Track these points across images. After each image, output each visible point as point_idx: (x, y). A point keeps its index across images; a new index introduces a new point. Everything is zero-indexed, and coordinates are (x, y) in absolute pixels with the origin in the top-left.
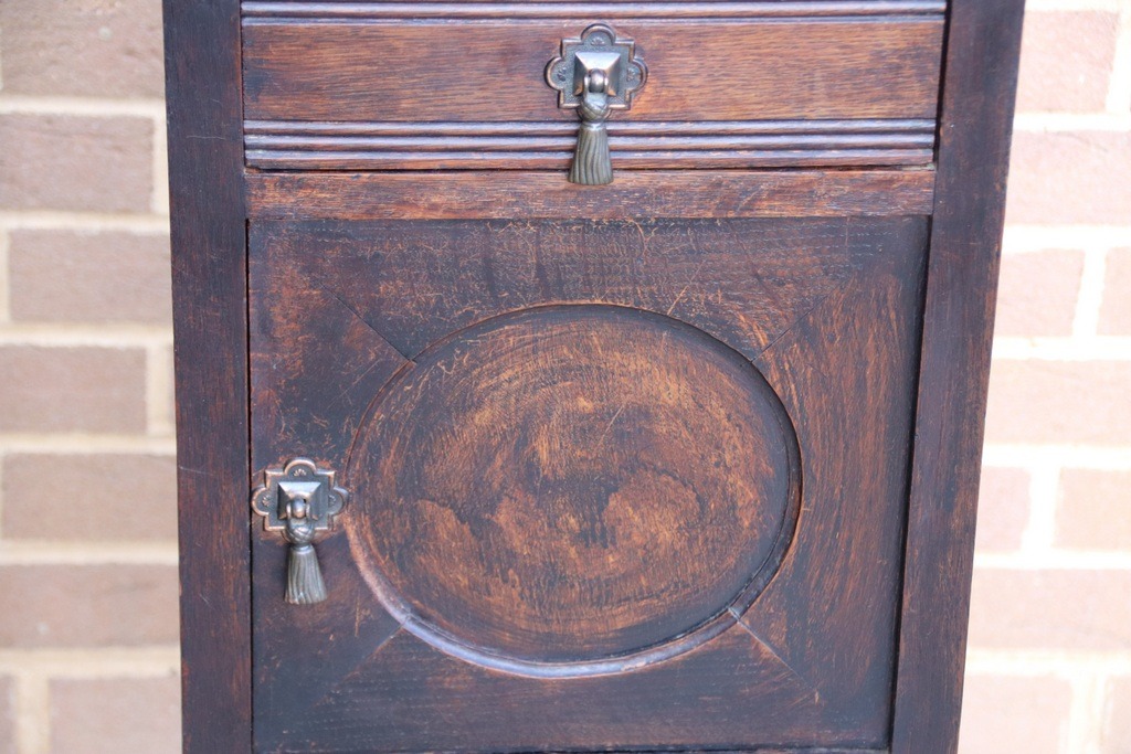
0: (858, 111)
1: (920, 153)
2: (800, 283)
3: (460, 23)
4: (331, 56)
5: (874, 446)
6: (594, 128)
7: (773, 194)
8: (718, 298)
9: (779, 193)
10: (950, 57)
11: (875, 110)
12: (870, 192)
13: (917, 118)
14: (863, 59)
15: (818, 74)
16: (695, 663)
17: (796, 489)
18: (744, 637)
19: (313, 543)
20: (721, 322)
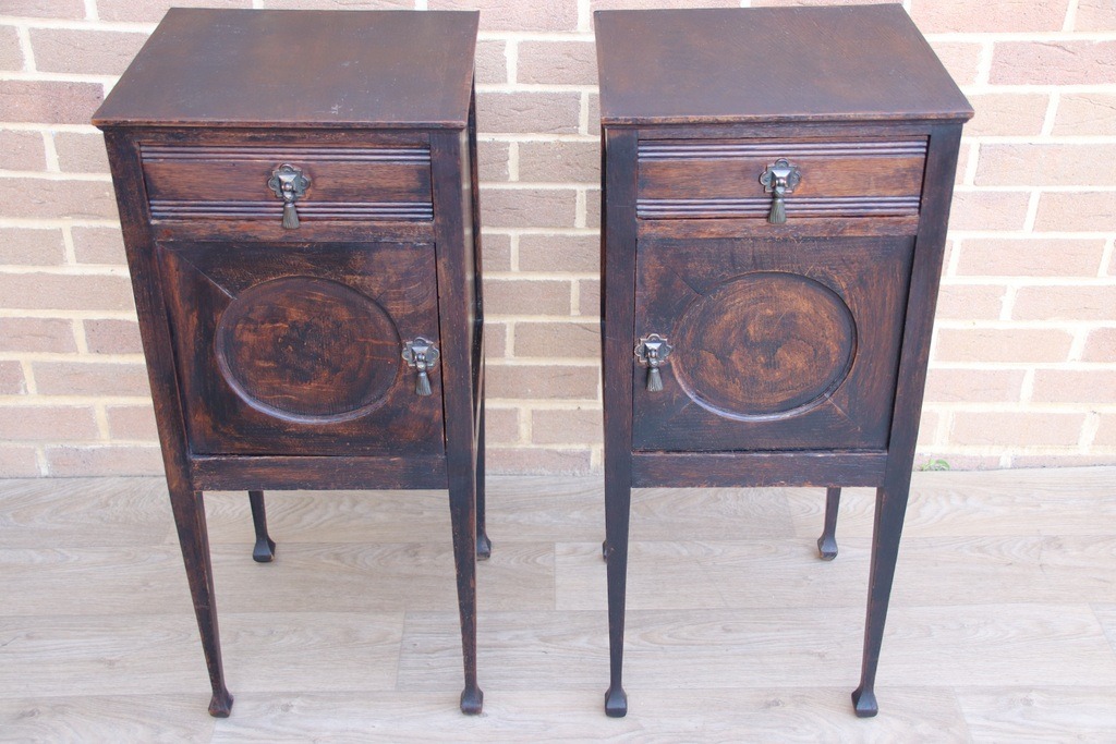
1: (913, 210)
2: (860, 263)
3: (726, 159)
5: (888, 329)
6: (779, 201)
7: (851, 227)
8: (827, 269)
9: (854, 226)
10: (928, 171)
11: (895, 192)
12: (891, 226)
13: (912, 196)
15: (872, 179)
16: (810, 416)
17: (854, 346)
18: (830, 405)
20: (827, 279)
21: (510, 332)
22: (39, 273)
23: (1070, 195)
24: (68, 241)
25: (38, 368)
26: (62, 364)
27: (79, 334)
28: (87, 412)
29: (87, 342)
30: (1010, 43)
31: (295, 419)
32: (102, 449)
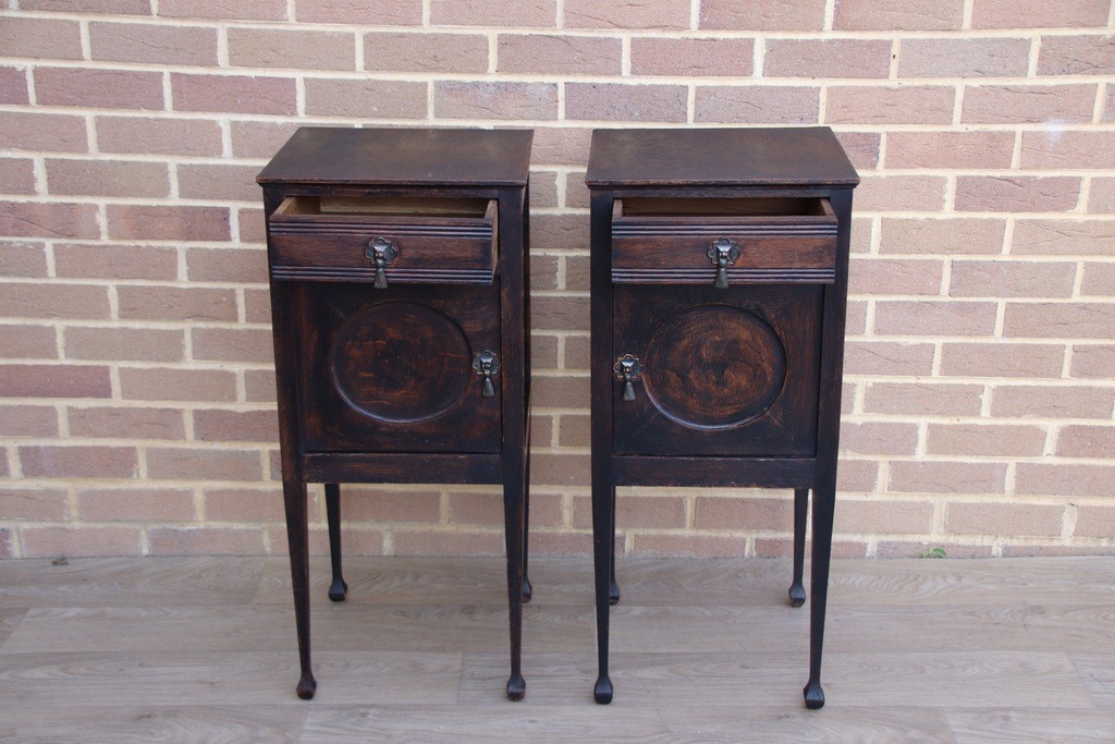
0: (810, 266)
4: (639, 247)
5: (809, 354)
8: (758, 302)
14: (810, 249)
16: (752, 426)
17: (784, 367)
18: (768, 417)
19: (631, 381)
20: (760, 310)
21: (556, 423)
22: (162, 368)
23: (1031, 306)
24: (188, 341)
25: (150, 453)
26: (171, 450)
27: (189, 422)
28: (188, 494)
29: (195, 429)
30: (969, 177)
31: (386, 420)
32: (198, 530)
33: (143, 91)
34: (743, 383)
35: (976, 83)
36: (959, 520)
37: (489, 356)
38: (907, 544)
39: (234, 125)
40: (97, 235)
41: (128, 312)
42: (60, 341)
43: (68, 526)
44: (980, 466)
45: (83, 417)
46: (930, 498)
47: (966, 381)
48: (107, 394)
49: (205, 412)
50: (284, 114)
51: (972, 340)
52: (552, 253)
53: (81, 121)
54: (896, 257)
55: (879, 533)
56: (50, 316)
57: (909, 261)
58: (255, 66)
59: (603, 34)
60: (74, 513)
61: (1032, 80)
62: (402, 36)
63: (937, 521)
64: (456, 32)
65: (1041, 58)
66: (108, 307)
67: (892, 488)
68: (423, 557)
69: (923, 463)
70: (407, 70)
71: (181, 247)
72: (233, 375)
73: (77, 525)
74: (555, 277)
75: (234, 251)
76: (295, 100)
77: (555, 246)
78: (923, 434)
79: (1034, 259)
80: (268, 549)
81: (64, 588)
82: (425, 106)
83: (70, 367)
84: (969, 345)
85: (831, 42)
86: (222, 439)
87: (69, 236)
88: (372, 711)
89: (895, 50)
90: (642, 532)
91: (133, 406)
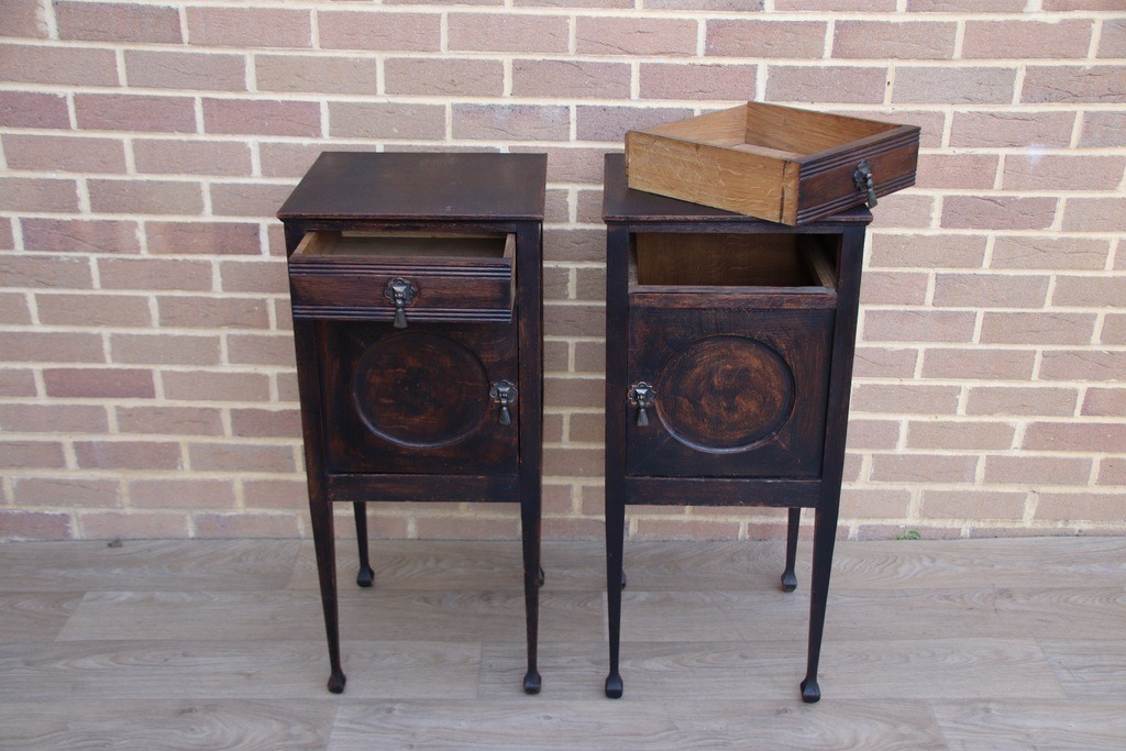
2: (795, 330)
5: (818, 383)
7: (788, 301)
8: (770, 334)
9: (790, 301)
12: (817, 302)
16: (762, 449)
17: (793, 395)
18: (776, 442)
19: (644, 408)
20: (771, 341)
21: (566, 421)
22: (200, 372)
23: (1006, 315)
24: (224, 346)
25: (193, 448)
26: (212, 445)
27: (227, 420)
28: (228, 485)
29: (232, 426)
30: (955, 197)
31: (406, 444)
32: (237, 516)
33: (175, 115)
34: (753, 409)
35: (964, 109)
36: (932, 506)
37: (507, 385)
38: (885, 527)
39: (263, 146)
40: (137, 250)
41: (168, 319)
42: (107, 347)
43: (121, 512)
44: (954, 458)
45: (129, 415)
46: (909, 487)
47: (945, 383)
48: (151, 394)
49: (241, 411)
50: (309, 135)
51: (952, 346)
52: (564, 265)
53: (119, 144)
54: (885, 270)
55: (860, 517)
56: (96, 324)
57: (897, 273)
58: (282, 90)
59: (614, 60)
60: (126, 500)
61: (1016, 107)
62: (421, 61)
63: (913, 506)
64: (472, 57)
65: (1026, 87)
66: (149, 316)
67: (874, 478)
68: (443, 540)
69: (903, 456)
70: (426, 94)
71: (215, 260)
72: (266, 378)
73: (129, 511)
74: (566, 288)
75: (264, 264)
76: (320, 123)
77: (566, 259)
78: (904, 430)
79: (1012, 273)
80: (302, 533)
81: (118, 571)
82: (443, 128)
83: (117, 370)
84: (949, 351)
85: (830, 69)
86: (257, 435)
87: (111, 251)
88: (397, 706)
89: (890, 77)
90: (645, 518)
91: (175, 406)
